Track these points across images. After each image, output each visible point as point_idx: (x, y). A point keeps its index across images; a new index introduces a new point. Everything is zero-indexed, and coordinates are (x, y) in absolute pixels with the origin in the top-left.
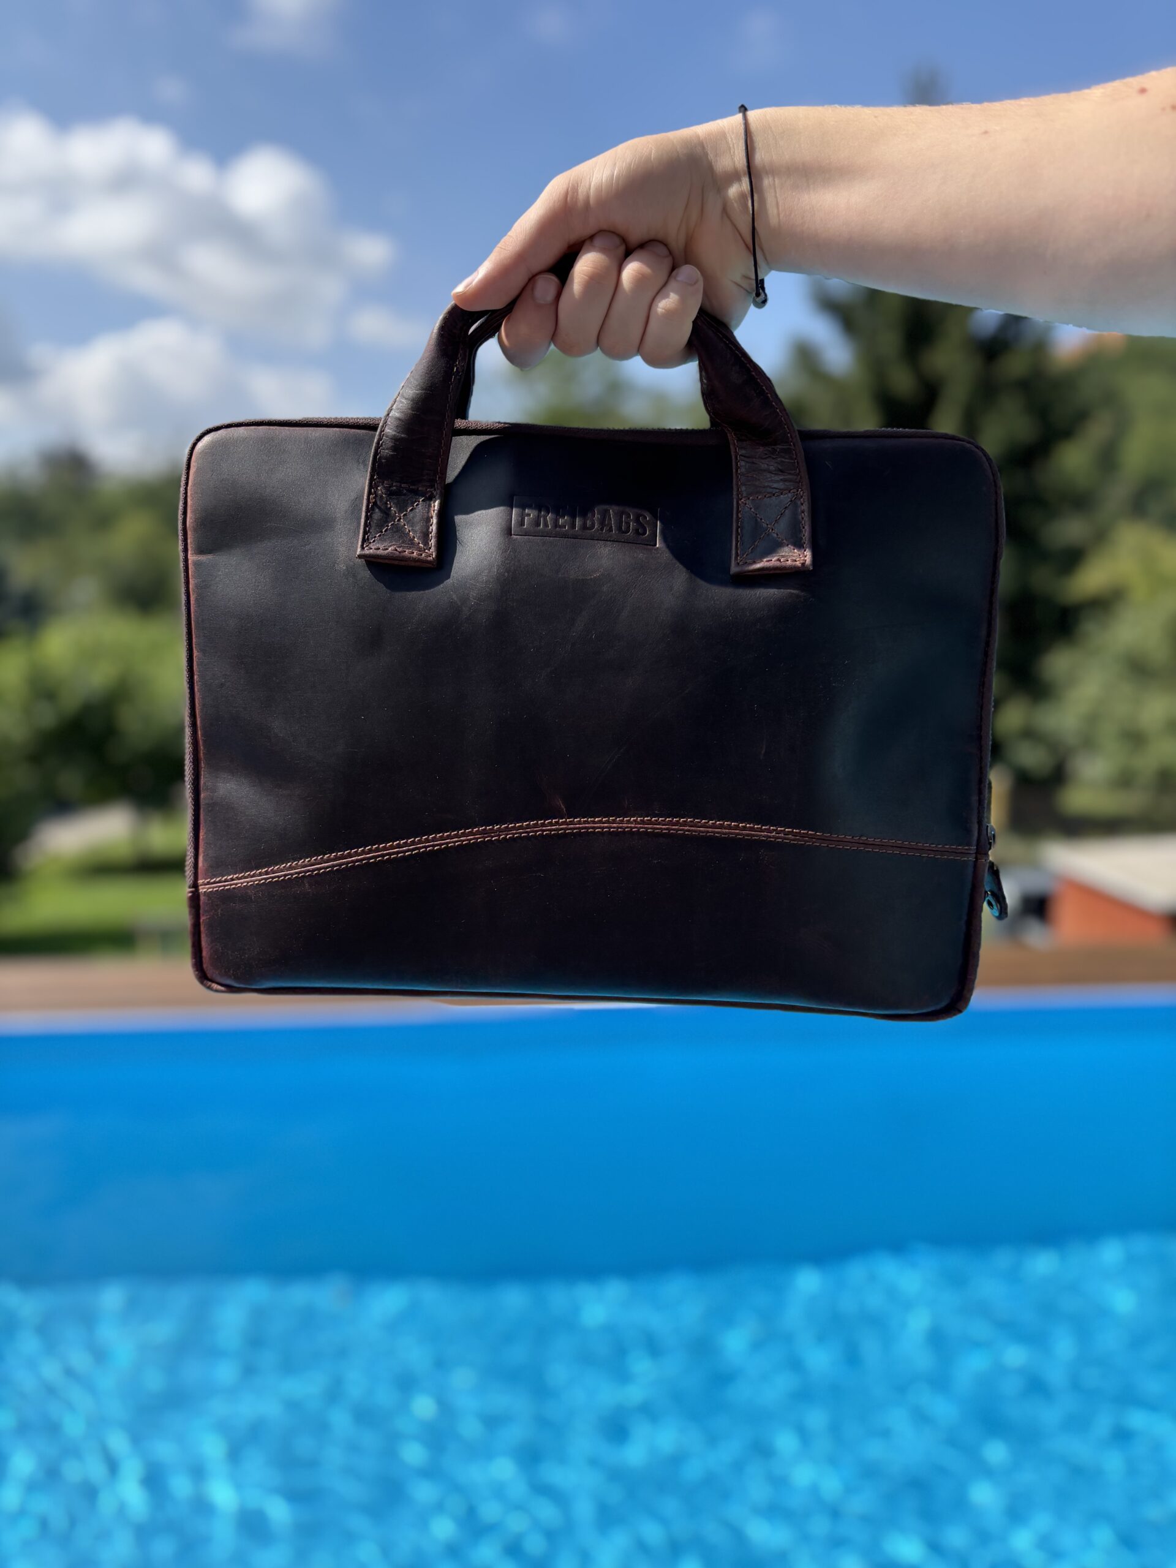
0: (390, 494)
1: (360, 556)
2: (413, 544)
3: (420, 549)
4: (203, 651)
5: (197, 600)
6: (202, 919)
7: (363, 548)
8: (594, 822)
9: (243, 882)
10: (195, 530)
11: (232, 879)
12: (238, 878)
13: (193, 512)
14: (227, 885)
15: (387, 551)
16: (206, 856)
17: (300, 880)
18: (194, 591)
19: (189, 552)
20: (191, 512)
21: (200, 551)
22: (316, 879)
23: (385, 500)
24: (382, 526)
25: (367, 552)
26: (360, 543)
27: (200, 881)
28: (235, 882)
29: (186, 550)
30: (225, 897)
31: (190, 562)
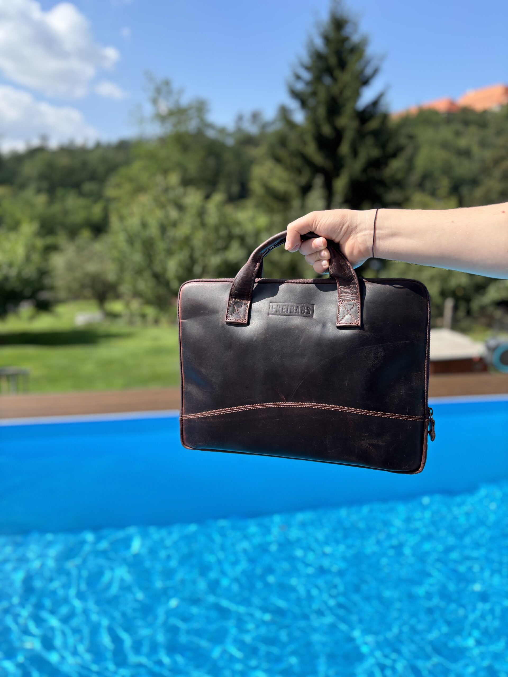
0: (235, 303)
1: (225, 322)
2: (241, 318)
3: (242, 320)
4: (183, 348)
5: (182, 333)
6: (184, 427)
7: (226, 320)
8: (294, 404)
9: (193, 417)
10: (181, 313)
11: (191, 416)
12: (193, 415)
13: (181, 308)
14: (190, 417)
15: (233, 321)
16: (184, 408)
17: (209, 417)
18: (181, 330)
19: (180, 319)
20: (180, 308)
21: (183, 319)
22: (214, 417)
23: (233, 305)
24: (232, 313)
25: (227, 321)
26: (225, 318)
27: (183, 415)
28: (192, 416)
29: (179, 318)
30: (189, 421)
31: (180, 322)
